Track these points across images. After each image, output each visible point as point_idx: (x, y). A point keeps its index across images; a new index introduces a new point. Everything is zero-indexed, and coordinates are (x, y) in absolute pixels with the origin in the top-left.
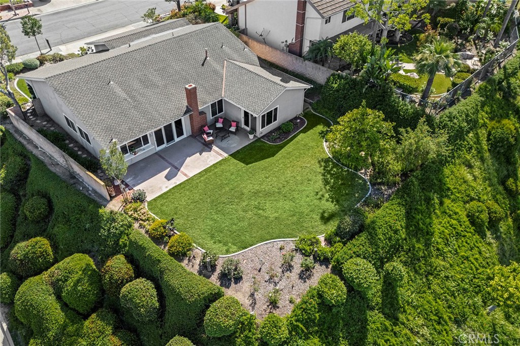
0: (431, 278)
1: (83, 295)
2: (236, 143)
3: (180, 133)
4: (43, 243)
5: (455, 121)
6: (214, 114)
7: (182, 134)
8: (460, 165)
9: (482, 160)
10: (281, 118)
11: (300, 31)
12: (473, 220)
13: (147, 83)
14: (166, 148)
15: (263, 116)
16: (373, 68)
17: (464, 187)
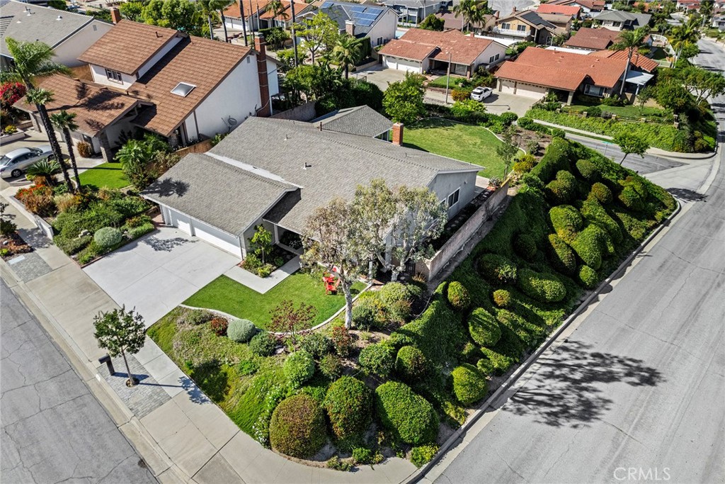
11: (267, 92)
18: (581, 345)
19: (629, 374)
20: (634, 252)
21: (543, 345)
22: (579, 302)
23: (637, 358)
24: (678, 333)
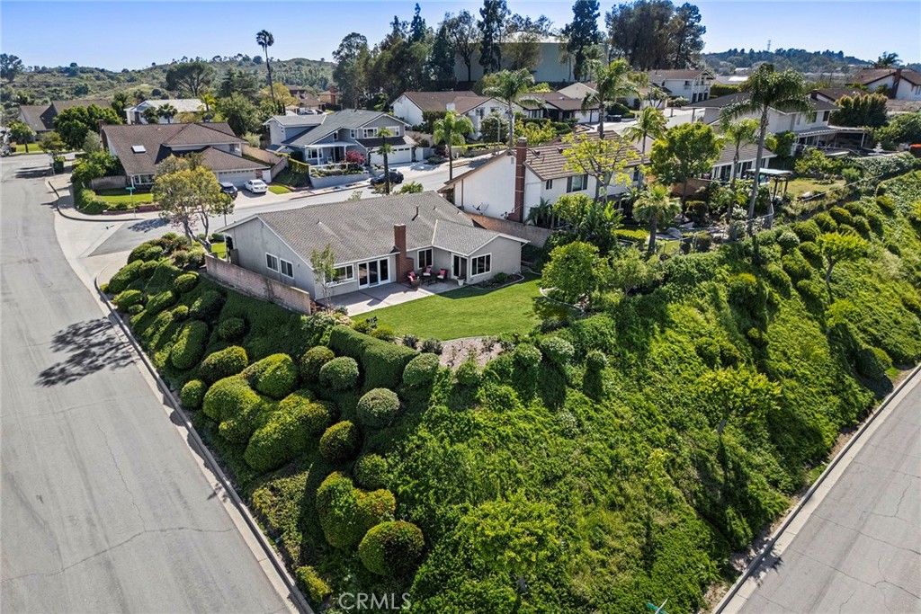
0: (642, 382)
1: (282, 378)
2: (443, 287)
3: (384, 276)
4: (238, 351)
5: (682, 265)
6: (421, 264)
7: (387, 278)
8: (688, 306)
9: (718, 308)
10: (495, 268)
11: (520, 198)
12: (700, 351)
13: (354, 227)
14: (368, 289)
15: (474, 260)
16: (593, 219)
17: (692, 324)
18: (118, 366)
19: (63, 370)
20: (228, 483)
21: (140, 348)
22: (172, 389)
23: (71, 384)
24: (68, 424)
